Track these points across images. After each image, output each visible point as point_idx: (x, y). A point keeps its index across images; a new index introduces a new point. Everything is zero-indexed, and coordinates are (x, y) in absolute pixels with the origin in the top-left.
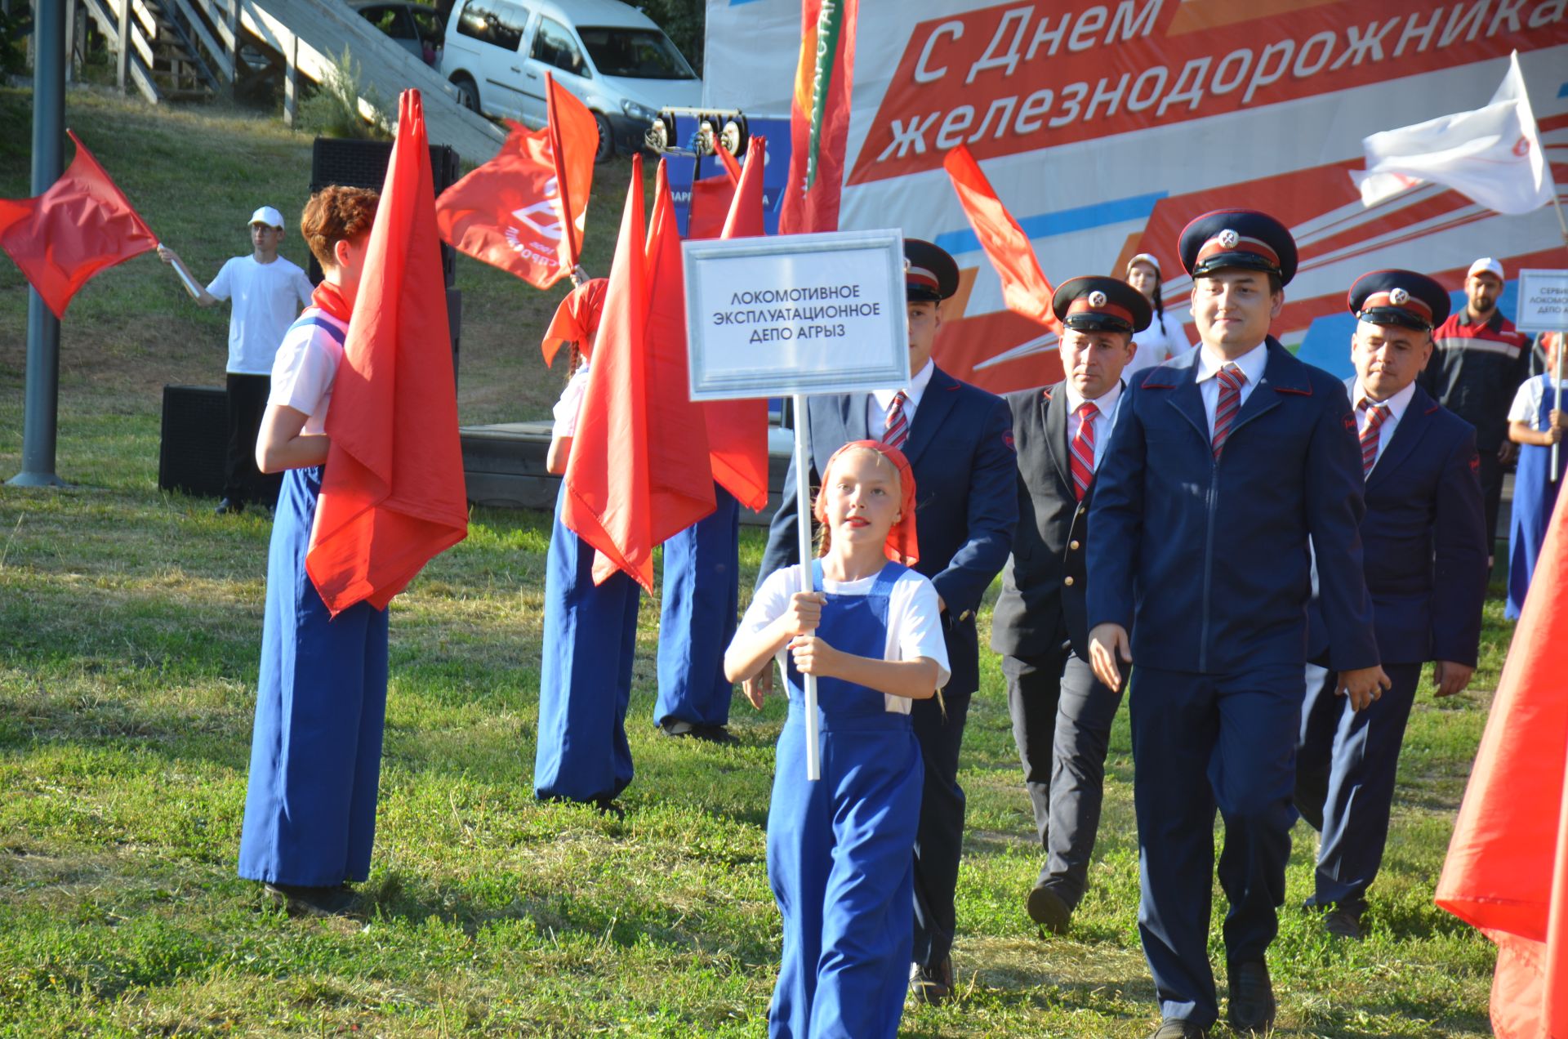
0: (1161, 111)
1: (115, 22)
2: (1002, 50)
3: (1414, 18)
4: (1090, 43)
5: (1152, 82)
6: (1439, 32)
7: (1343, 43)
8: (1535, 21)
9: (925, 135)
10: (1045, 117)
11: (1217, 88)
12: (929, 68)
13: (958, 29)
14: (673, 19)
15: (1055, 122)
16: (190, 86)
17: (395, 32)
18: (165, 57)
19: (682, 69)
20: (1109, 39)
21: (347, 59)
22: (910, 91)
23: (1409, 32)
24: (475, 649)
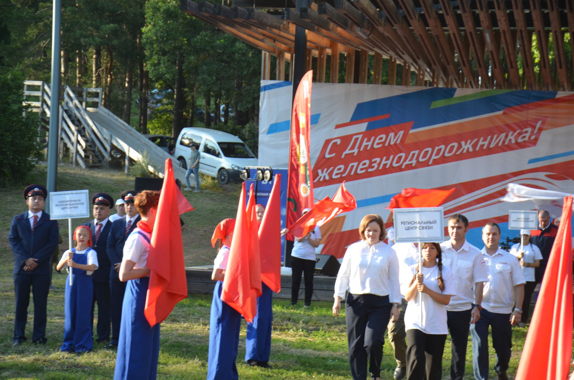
0: (403, 167)
1: (73, 144)
2: (352, 148)
3: (482, 139)
4: (380, 146)
5: (400, 158)
6: (490, 143)
7: (460, 146)
8: (520, 140)
9: (329, 174)
10: (367, 169)
11: (421, 160)
12: (330, 153)
13: (339, 141)
14: (248, 140)
15: (370, 170)
16: (95, 163)
17: (159, 145)
18: (88, 154)
19: (250, 155)
20: (386, 144)
21: (145, 153)
22: (324, 160)
23: (480, 143)
24: (186, 338)
